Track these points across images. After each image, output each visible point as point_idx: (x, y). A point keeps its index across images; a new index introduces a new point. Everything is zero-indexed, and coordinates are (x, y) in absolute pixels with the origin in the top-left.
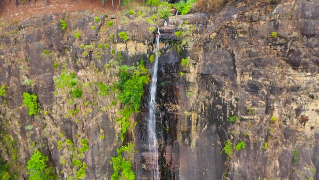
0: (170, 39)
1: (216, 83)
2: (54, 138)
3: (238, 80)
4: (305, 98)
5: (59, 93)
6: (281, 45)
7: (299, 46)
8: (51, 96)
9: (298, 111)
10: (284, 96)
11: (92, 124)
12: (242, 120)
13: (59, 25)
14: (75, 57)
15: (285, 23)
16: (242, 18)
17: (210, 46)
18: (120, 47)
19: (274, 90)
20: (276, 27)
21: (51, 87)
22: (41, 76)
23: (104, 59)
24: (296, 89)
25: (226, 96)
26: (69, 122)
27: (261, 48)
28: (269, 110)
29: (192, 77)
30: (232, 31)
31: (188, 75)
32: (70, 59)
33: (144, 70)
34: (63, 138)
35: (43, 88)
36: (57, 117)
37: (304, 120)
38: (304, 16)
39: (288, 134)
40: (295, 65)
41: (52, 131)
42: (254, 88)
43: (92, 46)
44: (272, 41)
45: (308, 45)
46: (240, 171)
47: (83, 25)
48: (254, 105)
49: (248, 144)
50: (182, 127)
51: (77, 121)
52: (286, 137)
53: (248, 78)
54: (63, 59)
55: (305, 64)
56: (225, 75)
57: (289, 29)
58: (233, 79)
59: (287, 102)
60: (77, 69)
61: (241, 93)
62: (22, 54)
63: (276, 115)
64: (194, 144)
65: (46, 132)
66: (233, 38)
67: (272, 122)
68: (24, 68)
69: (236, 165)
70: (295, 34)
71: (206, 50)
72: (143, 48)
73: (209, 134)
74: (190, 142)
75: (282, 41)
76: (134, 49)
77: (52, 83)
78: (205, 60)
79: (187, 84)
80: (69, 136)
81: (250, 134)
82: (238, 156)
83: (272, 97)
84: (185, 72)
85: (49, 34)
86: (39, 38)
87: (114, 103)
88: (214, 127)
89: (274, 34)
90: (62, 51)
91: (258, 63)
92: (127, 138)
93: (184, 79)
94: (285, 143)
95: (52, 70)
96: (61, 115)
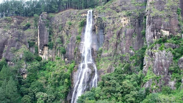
3: (106, 17)
4: (121, 18)
6: (115, 9)
7: (118, 8)
8: (65, 25)
10: (117, 19)
12: (108, 26)
14: (71, 18)
18: (81, 15)
19: (114, 18)
22: (64, 22)
25: (104, 21)
26: (68, 31)
27: (111, 10)
28: (113, 23)
30: (105, 9)
31: (95, 17)
36: (65, 30)
41: (64, 34)
42: (110, 18)
44: (113, 9)
45: (120, 8)
46: (107, 37)
50: (93, 29)
53: (108, 16)
55: (120, 11)
60: (71, 20)
63: (115, 24)
65: (62, 34)
70: (117, 6)
72: (86, 15)
74: (96, 33)
76: (84, 15)
77: (66, 23)
79: (94, 19)
80: (67, 34)
81: (109, 28)
85: (67, 14)
86: (65, 15)
88: (102, 30)
89: (113, 7)
90: (69, 17)
91: (110, 13)
95: (66, 21)
96: (66, 29)
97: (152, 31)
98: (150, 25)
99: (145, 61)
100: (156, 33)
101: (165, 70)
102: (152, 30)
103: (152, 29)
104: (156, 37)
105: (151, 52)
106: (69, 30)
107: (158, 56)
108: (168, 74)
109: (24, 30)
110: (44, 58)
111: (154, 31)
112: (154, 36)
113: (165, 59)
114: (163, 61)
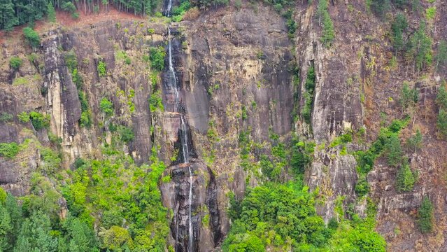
0: (175, 33)
1: (200, 55)
2: (114, 90)
3: (211, 53)
4: (243, 60)
5: (117, 62)
6: (228, 35)
7: (236, 35)
8: (114, 64)
9: (241, 67)
10: (234, 60)
11: (136, 80)
12: (216, 74)
13: (117, 25)
14: (125, 43)
15: (228, 24)
16: (209, 22)
17: (195, 36)
18: (148, 37)
19: (228, 57)
20: (225, 26)
21: (113, 59)
22: (107, 53)
23: (140, 44)
24: (238, 56)
25: (206, 62)
26: (124, 79)
27: (219, 36)
28: (228, 68)
29: (188, 51)
30: (205, 29)
31: (186, 51)
32: (121, 44)
33: (163, 49)
34: (119, 89)
35: (108, 59)
36: (115, 77)
37: (245, 72)
38: (236, 21)
39: (239, 80)
40: (236, 44)
41: (112, 86)
42: (219, 57)
43: (133, 36)
44: (224, 33)
45: (240, 34)
46: (219, 101)
47: (128, 25)
48: (220, 65)
49: (220, 86)
50: (185, 79)
51: (127, 78)
52: (238, 81)
53: (215, 51)
54: (118, 44)
55: (240, 43)
56: (205, 51)
57: (230, 27)
58: (208, 53)
59: (235, 63)
60: (126, 49)
61: (213, 59)
62: (94, 41)
63: (231, 71)
64: (192, 90)
65: (109, 86)
66: (205, 32)
67: (230, 74)
68: (96, 48)
69: (216, 98)
70: (233, 29)
71: (193, 38)
72: (161, 38)
73: (199, 85)
74: (190, 89)
75: (228, 33)
76: (156, 38)
77: (114, 57)
78: (194, 44)
79: (186, 55)
80: (123, 88)
81: (221, 80)
82: (216, 94)
83: (228, 61)
84: (184, 49)
85: (110, 30)
86: (105, 33)
87: (147, 68)
88: (201, 82)
89: (225, 29)
90: (117, 39)
91: (219, 43)
92: (156, 87)
93: (184, 53)
94: (238, 85)
95: (113, 50)
96: (118, 75)
97: (328, 120)
98: (324, 108)
99: (316, 169)
100: (336, 127)
101: (349, 186)
102: (330, 119)
103: (329, 116)
104: (334, 132)
105: (326, 156)
106: (126, 77)
107: (339, 165)
108: (352, 193)
109: (11, 83)
110: (74, 153)
111: (332, 122)
112: (331, 130)
113: (349, 171)
114: (346, 173)
